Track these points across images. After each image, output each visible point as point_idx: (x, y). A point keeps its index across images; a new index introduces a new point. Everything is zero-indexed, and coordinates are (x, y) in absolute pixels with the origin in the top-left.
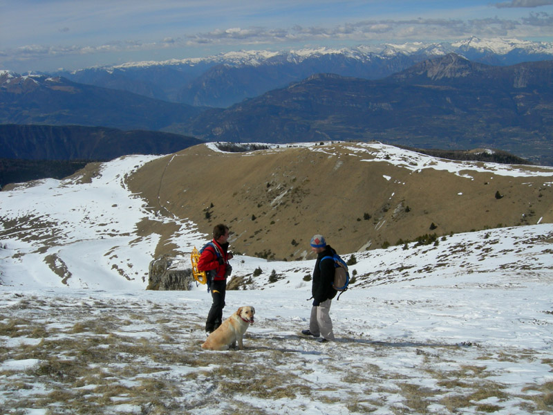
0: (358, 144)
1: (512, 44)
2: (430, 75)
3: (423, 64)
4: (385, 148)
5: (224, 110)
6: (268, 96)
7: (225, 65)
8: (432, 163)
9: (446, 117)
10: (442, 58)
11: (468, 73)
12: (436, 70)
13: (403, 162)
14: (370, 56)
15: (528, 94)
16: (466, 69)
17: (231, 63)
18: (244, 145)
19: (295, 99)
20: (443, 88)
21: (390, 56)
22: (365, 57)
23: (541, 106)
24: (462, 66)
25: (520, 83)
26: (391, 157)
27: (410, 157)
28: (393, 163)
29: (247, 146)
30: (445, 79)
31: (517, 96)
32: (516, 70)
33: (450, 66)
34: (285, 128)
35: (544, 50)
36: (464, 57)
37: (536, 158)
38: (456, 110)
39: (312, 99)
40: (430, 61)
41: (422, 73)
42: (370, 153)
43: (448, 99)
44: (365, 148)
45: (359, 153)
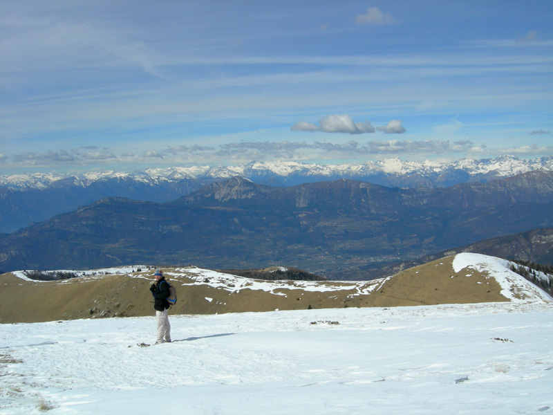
0: (176, 270)
1: (292, 167)
2: (217, 197)
3: (211, 187)
4: (203, 272)
5: (8, 235)
6: (57, 221)
7: (9, 188)
8: (248, 284)
9: (235, 238)
10: (228, 181)
11: (253, 194)
12: (223, 192)
13: (222, 285)
14: (158, 179)
15: (309, 213)
16: (251, 191)
17: (15, 186)
18: (51, 273)
19: (85, 223)
20: (230, 209)
21: (178, 179)
22: (153, 180)
23: (321, 224)
24: (248, 188)
25: (302, 203)
26: (210, 280)
27: (227, 279)
28: (212, 285)
29: (54, 273)
30: (232, 200)
31: (300, 215)
32: (297, 191)
33: (236, 188)
34: (74, 253)
35: (321, 171)
36: (249, 180)
37: (322, 272)
38: (243, 230)
39: (102, 222)
40: (217, 184)
41: (209, 195)
42: (190, 277)
43: (236, 220)
44: (184, 273)
45: (179, 278)
